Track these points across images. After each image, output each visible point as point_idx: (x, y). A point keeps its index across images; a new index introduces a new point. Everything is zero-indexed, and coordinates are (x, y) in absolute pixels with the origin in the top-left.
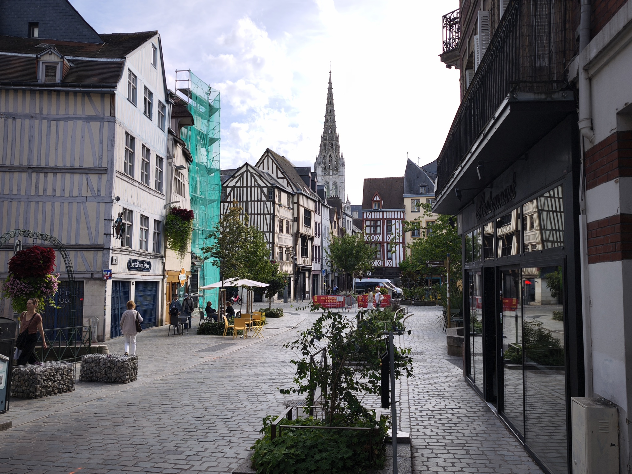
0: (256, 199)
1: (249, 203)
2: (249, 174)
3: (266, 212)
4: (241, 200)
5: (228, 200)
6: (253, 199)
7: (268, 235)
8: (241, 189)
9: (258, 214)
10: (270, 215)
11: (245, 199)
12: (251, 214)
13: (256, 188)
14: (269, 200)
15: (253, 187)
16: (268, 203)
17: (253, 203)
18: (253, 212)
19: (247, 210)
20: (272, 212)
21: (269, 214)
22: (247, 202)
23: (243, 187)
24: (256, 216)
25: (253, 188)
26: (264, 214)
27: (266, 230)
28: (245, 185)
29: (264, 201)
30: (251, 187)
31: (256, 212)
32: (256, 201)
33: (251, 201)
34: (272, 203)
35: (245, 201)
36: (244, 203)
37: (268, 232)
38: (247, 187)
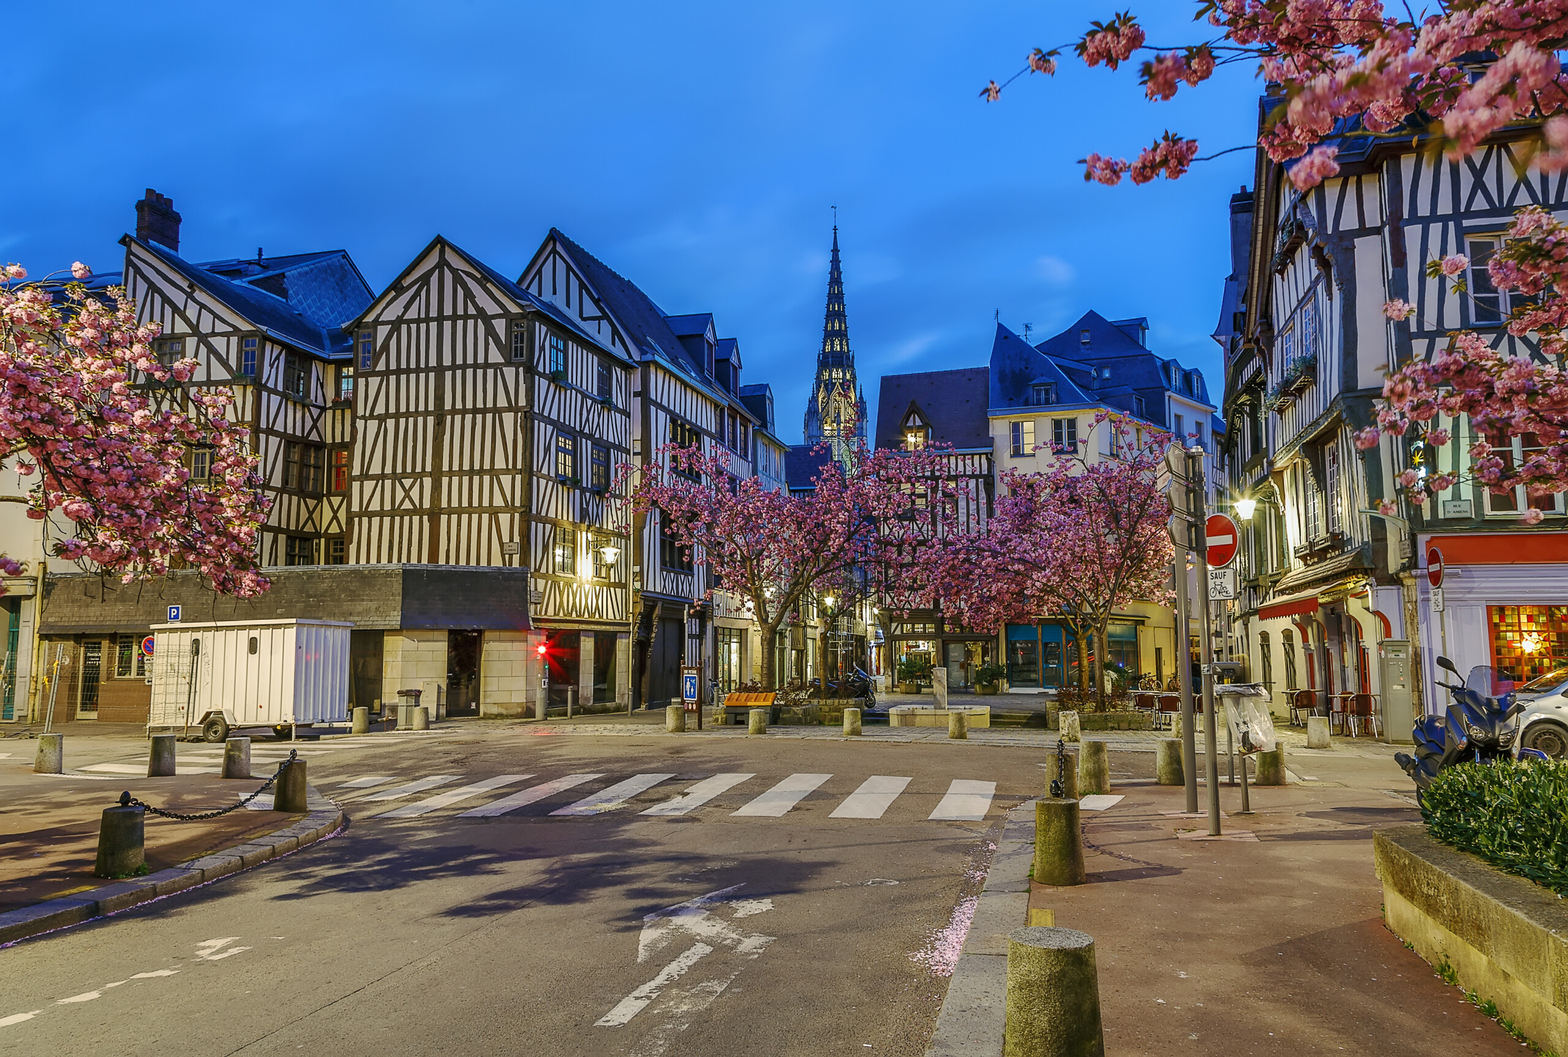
0: (470, 360)
1: (448, 374)
2: (448, 276)
3: (502, 402)
4: (422, 365)
5: (381, 366)
6: (459, 361)
7: (506, 480)
8: (423, 326)
9: (475, 411)
10: (516, 413)
11: (433, 363)
12: (454, 411)
13: (471, 322)
15: (460, 317)
16: (509, 372)
17: (459, 373)
18: (459, 406)
19: (440, 398)
20: (522, 402)
21: (512, 408)
22: (440, 370)
23: (428, 320)
25: (460, 323)
26: (497, 411)
27: (500, 464)
28: (433, 313)
29: (496, 366)
30: (454, 318)
31: (469, 405)
33: (454, 367)
34: (521, 369)
35: (433, 369)
36: (432, 375)
37: (507, 471)
38: (440, 319)
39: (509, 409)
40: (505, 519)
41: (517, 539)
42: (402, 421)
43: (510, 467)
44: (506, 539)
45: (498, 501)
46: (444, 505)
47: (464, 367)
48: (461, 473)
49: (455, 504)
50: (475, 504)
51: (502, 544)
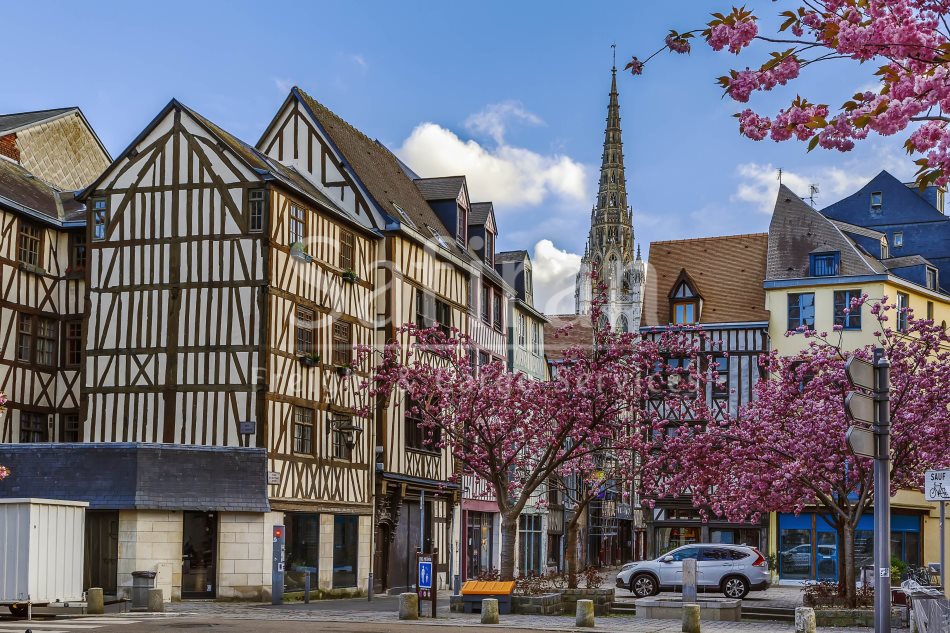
1: (184, 246)
2: (184, 142)
3: (239, 276)
4: (157, 236)
5: (115, 237)
6: (195, 232)
7: (243, 357)
8: (158, 195)
9: (211, 285)
10: (253, 287)
11: (168, 234)
12: (189, 285)
13: (207, 192)
14: (252, 231)
15: (196, 186)
16: (247, 244)
17: (194, 244)
18: (195, 279)
19: (175, 270)
20: (260, 276)
21: (249, 282)
22: (175, 241)
23: (162, 188)
24: (205, 291)
25: (196, 192)
26: (233, 285)
27: (237, 340)
28: (169, 181)
29: (233, 238)
30: (190, 187)
31: (205, 279)
32: (206, 238)
33: (189, 238)
34: (258, 242)
35: (168, 240)
36: (167, 247)
37: (243, 348)
38: (176, 187)
39: (246, 283)
40: (241, 397)
41: (253, 418)
42: (137, 294)
43: (247, 343)
44: (243, 418)
45: (235, 379)
46: (180, 381)
47: (200, 238)
48: (197, 349)
49: (190, 381)
50: (211, 381)
51: (238, 424)
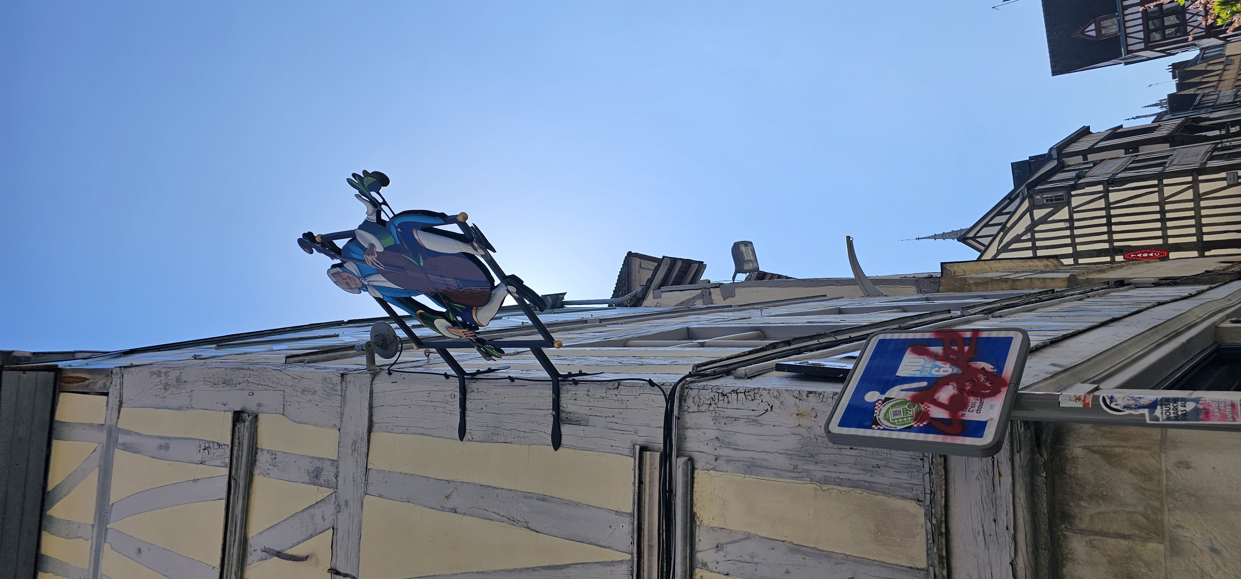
0: (1068, 233)
